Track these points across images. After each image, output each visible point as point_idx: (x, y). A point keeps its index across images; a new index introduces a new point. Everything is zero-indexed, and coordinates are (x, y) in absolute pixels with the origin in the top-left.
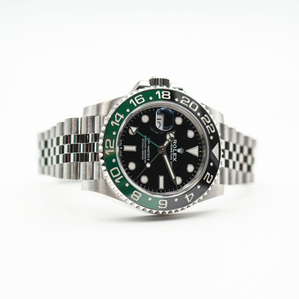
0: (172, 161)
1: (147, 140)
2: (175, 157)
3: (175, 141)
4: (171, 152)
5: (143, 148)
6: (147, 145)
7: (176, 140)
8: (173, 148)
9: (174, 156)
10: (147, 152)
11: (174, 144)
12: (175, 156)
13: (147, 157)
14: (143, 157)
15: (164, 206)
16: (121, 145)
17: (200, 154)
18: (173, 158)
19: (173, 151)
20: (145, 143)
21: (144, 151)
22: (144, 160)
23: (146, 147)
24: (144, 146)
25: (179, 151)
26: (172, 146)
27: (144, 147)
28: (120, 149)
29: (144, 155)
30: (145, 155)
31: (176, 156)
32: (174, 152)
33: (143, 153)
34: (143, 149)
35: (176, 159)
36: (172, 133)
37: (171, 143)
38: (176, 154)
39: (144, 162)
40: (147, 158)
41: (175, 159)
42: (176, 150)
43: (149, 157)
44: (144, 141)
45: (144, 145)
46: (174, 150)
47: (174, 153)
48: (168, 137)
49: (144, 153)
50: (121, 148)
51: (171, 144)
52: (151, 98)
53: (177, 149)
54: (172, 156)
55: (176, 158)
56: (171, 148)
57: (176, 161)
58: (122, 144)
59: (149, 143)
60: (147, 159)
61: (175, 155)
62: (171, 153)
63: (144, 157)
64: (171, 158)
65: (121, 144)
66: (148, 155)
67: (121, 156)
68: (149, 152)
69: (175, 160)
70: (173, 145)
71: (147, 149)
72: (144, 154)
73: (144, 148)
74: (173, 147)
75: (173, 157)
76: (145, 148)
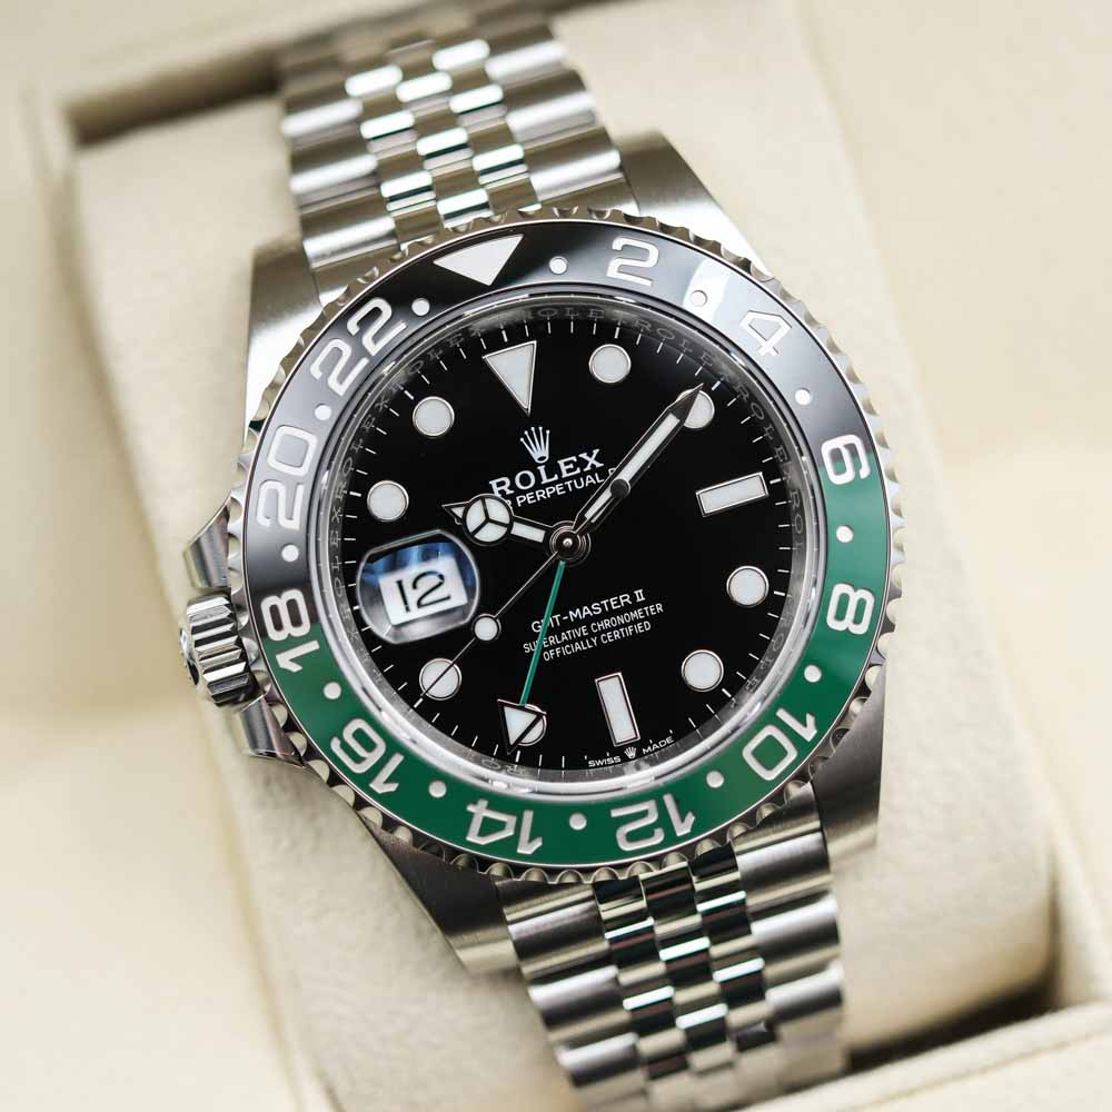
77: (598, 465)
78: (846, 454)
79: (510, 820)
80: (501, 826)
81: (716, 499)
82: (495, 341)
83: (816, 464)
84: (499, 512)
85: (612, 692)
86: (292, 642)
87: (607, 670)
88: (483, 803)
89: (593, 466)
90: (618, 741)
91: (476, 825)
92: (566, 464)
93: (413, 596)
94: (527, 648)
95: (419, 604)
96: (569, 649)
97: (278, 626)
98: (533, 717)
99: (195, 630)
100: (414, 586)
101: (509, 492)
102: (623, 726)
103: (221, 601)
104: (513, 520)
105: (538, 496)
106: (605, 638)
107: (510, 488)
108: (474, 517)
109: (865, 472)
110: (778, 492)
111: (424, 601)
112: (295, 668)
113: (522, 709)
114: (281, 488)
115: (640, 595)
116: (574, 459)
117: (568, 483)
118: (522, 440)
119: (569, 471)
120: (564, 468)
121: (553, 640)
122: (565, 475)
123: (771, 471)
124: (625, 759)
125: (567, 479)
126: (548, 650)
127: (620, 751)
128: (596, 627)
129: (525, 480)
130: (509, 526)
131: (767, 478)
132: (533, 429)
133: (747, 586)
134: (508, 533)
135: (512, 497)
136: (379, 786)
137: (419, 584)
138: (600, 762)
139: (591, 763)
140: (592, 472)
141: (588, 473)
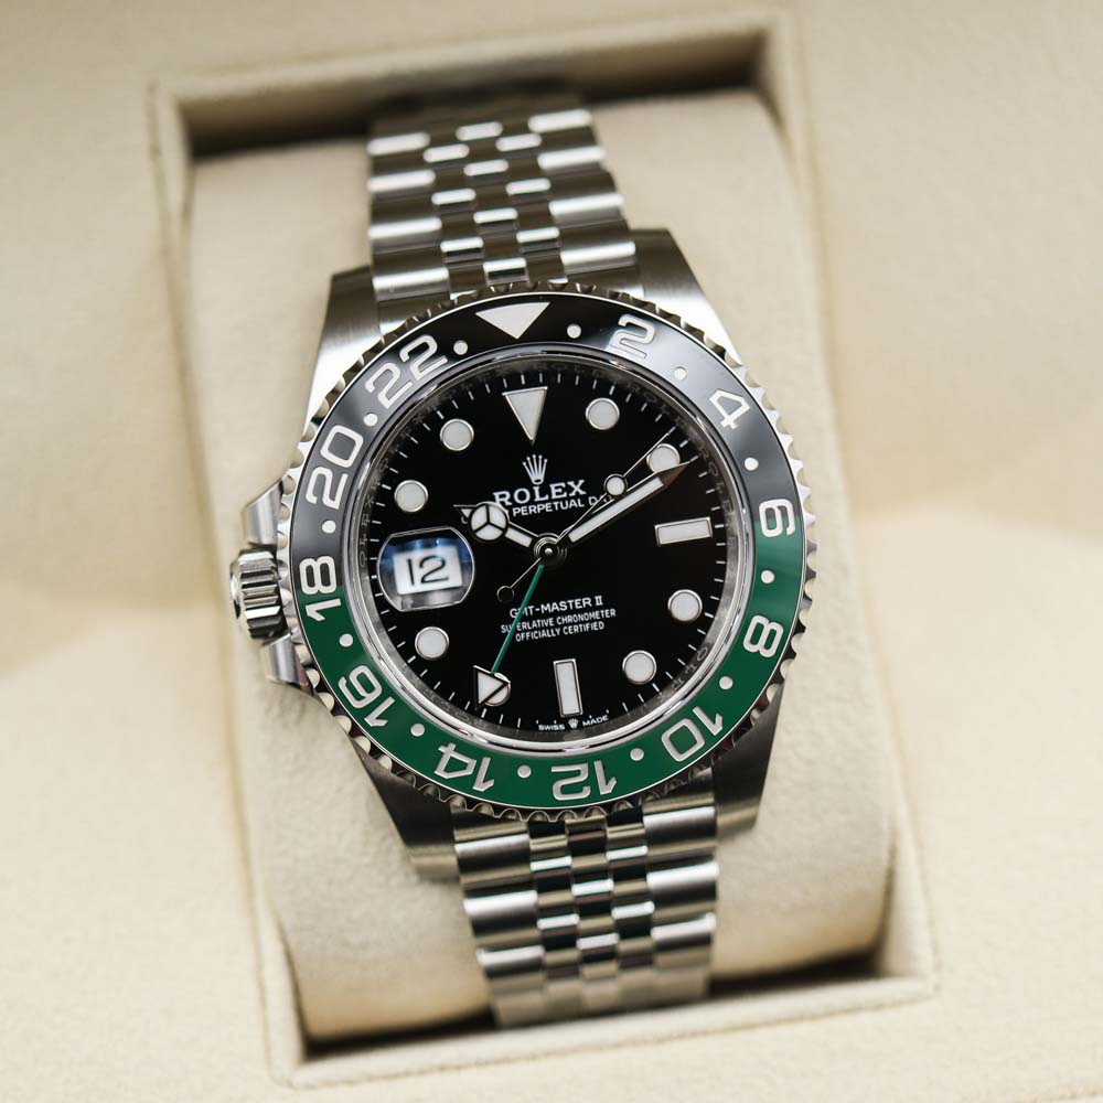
0: (584, 499)
1: (523, 618)
2: (569, 489)
3: (501, 496)
4: (547, 507)
5: (555, 632)
6: (538, 615)
7: (497, 495)
8: (532, 502)
9: (565, 495)
10: (569, 612)
11: (512, 499)
12: (564, 490)
13: (588, 609)
14: (594, 626)
15: (783, 510)
16: (562, 727)
17: (532, 382)
18: (573, 494)
19: (544, 502)
20: (534, 625)
21: (567, 625)
22: (605, 620)
23: (551, 620)
24: (545, 628)
25: (537, 475)
26: (522, 510)
27: (549, 628)
28: (580, 726)
29: (584, 622)
30: (581, 617)
31: (563, 485)
32: (547, 497)
33: (576, 630)
34: (558, 631)
35: (576, 483)
36: (469, 519)
37: (511, 513)
38: (553, 486)
39: (612, 618)
40: (594, 608)
41: (577, 489)
42: (536, 489)
43: (587, 601)
44: (525, 631)
45: (540, 629)
46: (538, 498)
47: (550, 495)
48: (489, 534)
49: (574, 625)
50: (573, 724)
51: (515, 514)
52: (346, 641)
53: (530, 486)
54: (563, 500)
55: (571, 484)
56: (534, 509)
57: (581, 482)
58: (558, 724)
59: (531, 608)
60: (599, 608)
61: (560, 490)
62: (553, 506)
63: (592, 621)
64: (573, 503)
65: (556, 727)
66: (582, 604)
67: (604, 718)
68: (568, 605)
69: (581, 488)
70: (520, 506)
71: (555, 614)
72: (578, 623)
73: (556, 626)
74: (527, 504)
75: (569, 498)
76: (555, 621)
77: (582, 493)
78: (778, 514)
79: (472, 763)
80: (464, 766)
81: (671, 533)
82: (515, 385)
83: (754, 517)
84: (498, 518)
85: (566, 674)
86: (320, 598)
87: (564, 656)
88: (452, 746)
90: (565, 712)
91: (444, 763)
92: (557, 488)
93: (418, 573)
94: (504, 628)
95: (423, 581)
96: (537, 635)
97: (311, 583)
98: (500, 684)
99: (244, 576)
100: (421, 565)
101: (508, 503)
102: (570, 702)
103: (267, 555)
104: (508, 526)
105: (531, 511)
106: (567, 630)
107: (509, 500)
108: (478, 518)
109: (791, 530)
110: (721, 535)
111: (427, 579)
112: (320, 618)
113: (492, 676)
114: (328, 474)
115: (599, 599)
117: (556, 503)
118: (524, 464)
119: (557, 494)
120: (554, 491)
121: (525, 625)
122: (554, 496)
123: (718, 518)
124: (568, 728)
125: (556, 500)
126: (520, 632)
127: (565, 720)
128: (560, 621)
129: (522, 496)
130: (504, 531)
131: (713, 522)
132: (534, 456)
133: (685, 605)
134: (503, 536)
135: (510, 508)
136: (372, 720)
137: (426, 564)
138: (548, 728)
139: (541, 727)
140: (575, 498)
141: (573, 497)
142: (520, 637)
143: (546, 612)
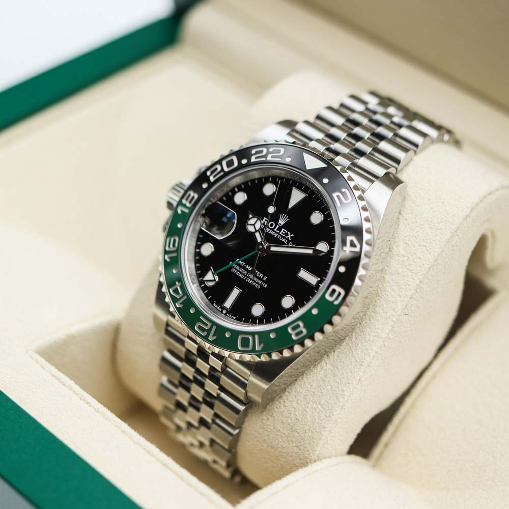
0: (289, 242)
1: (238, 264)
2: (287, 234)
3: (266, 220)
4: (276, 235)
5: (244, 277)
6: (244, 268)
7: (265, 218)
8: (273, 230)
9: (284, 235)
11: (268, 224)
13: (259, 278)
14: (257, 285)
15: (340, 294)
16: (220, 310)
17: (304, 191)
18: (287, 237)
19: (276, 233)
20: (240, 270)
21: (250, 278)
22: (261, 286)
23: (246, 272)
24: (242, 274)
25: (282, 222)
26: (268, 230)
27: (244, 274)
28: (225, 314)
29: (255, 282)
30: (255, 279)
33: (251, 282)
35: (290, 235)
36: (250, 219)
37: (264, 228)
38: (283, 229)
39: (264, 288)
40: (261, 279)
41: (289, 236)
42: (278, 226)
43: (261, 275)
44: (236, 270)
45: (241, 273)
46: (275, 230)
47: (280, 232)
48: (251, 229)
49: (251, 280)
50: (224, 312)
52: (180, 225)
53: (277, 224)
54: (282, 236)
55: (289, 233)
57: (292, 235)
58: (220, 308)
59: (244, 263)
60: (263, 281)
61: (284, 233)
62: (278, 236)
63: (258, 283)
64: (284, 240)
65: (218, 308)
66: (259, 275)
67: (235, 318)
69: (291, 237)
70: (268, 228)
71: (249, 272)
72: (253, 280)
73: (246, 276)
74: (271, 229)
75: (284, 237)
76: (247, 274)
77: (290, 239)
78: (336, 293)
79: (181, 294)
80: (178, 294)
81: (304, 274)
82: (300, 187)
83: (328, 288)
84: (258, 226)
85: (235, 293)
86: (185, 206)
87: (240, 287)
88: (180, 284)
89: (288, 238)
90: (228, 308)
91: (174, 288)
92: (284, 231)
96: (238, 274)
97: (186, 200)
98: (213, 279)
101: (265, 224)
102: (229, 303)
104: (258, 230)
105: (270, 232)
108: (252, 221)
109: (336, 303)
110: (318, 288)
112: (180, 212)
113: (213, 274)
114: (219, 169)
115: (265, 278)
116: (286, 232)
117: (279, 236)
118: (281, 215)
119: (282, 233)
120: (282, 231)
121: (238, 268)
122: (281, 233)
124: (222, 312)
125: (280, 235)
126: (234, 268)
127: (222, 308)
128: (249, 275)
129: (272, 225)
130: (256, 231)
131: (319, 281)
132: (286, 215)
133: (288, 302)
134: (254, 233)
135: (265, 226)
136: (167, 257)
138: (216, 306)
139: (214, 304)
140: (287, 239)
141: (286, 238)
142: (233, 270)
143: (247, 269)
